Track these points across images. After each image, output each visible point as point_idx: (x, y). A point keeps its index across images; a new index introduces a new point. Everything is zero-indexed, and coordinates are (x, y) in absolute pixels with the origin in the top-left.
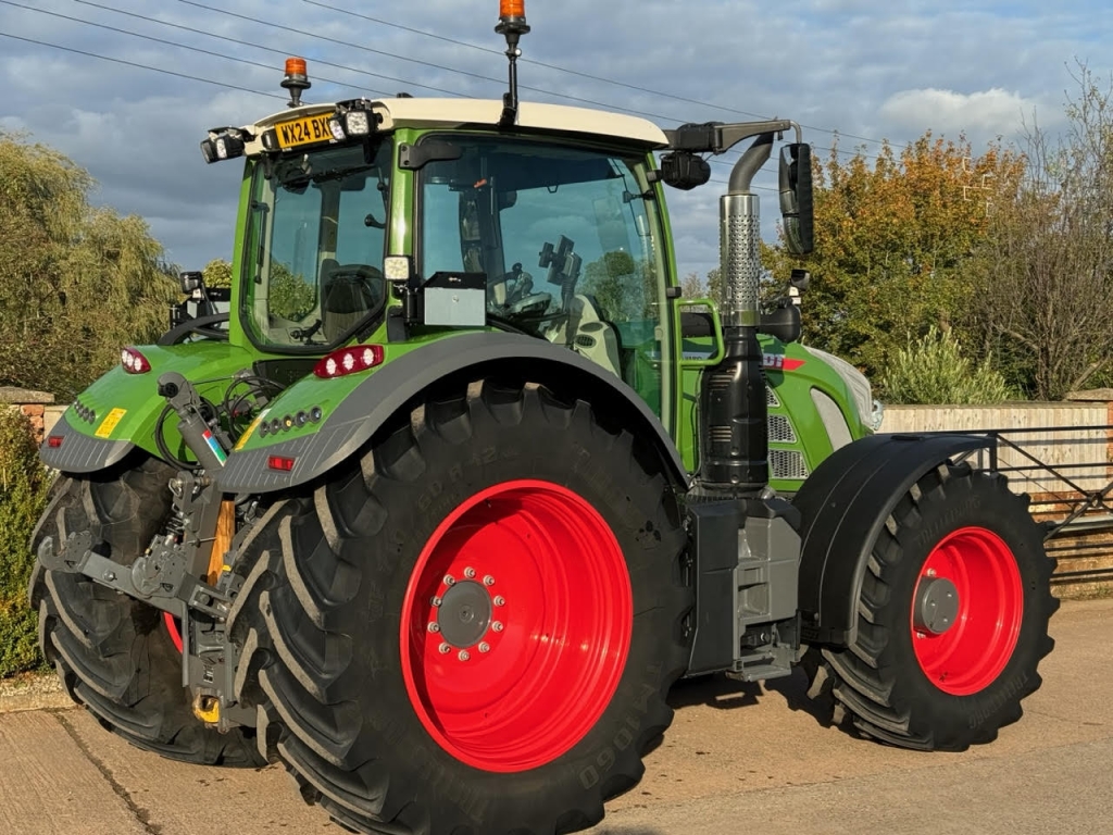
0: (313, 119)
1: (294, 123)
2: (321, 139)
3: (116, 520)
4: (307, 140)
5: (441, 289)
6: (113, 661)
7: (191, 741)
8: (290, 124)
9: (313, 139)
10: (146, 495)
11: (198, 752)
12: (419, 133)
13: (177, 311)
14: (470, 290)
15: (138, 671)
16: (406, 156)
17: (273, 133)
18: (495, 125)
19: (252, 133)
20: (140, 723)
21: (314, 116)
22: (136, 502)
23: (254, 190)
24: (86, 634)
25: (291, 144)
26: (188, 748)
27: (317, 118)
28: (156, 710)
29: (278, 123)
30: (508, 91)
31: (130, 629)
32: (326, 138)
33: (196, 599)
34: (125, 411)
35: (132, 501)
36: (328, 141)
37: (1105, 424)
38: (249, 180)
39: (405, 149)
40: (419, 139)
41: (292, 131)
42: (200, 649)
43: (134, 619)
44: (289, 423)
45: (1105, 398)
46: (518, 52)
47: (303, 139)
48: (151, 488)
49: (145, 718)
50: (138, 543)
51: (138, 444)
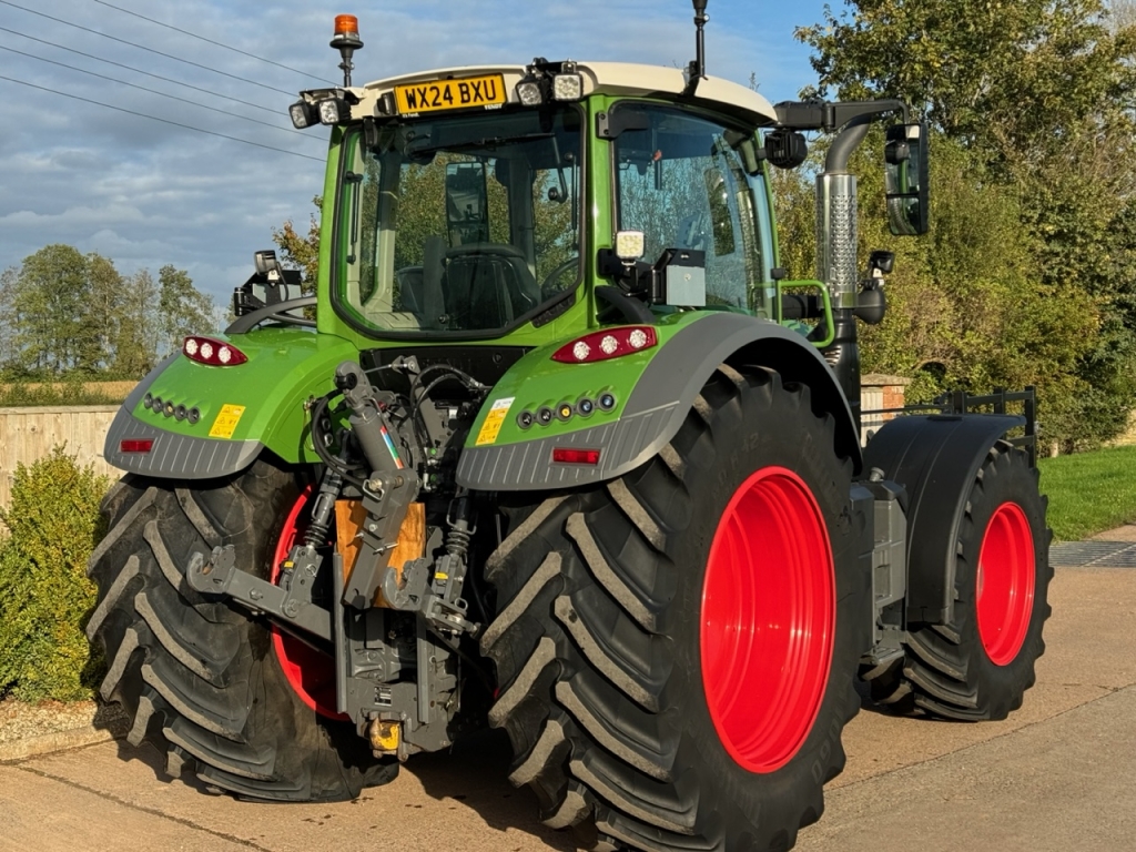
0: (461, 82)
1: (428, 86)
2: (471, 104)
3: (233, 531)
4: (446, 105)
5: (678, 267)
6: (230, 691)
7: (296, 777)
8: (422, 87)
9: (457, 103)
10: (258, 502)
11: (303, 789)
12: (611, 100)
13: (243, 295)
14: (696, 268)
15: (255, 701)
16: (604, 125)
17: (391, 96)
18: (678, 95)
19: (358, 96)
20: (250, 761)
21: (463, 78)
22: (249, 509)
23: (344, 160)
24: (204, 662)
25: (419, 109)
26: (293, 784)
27: (468, 82)
28: (268, 744)
29: (399, 86)
30: (695, 59)
31: (248, 655)
32: (479, 103)
33: (433, 611)
34: (243, 408)
35: (245, 510)
36: (483, 107)
37: (881, 408)
38: (337, 148)
39: (603, 117)
40: (611, 107)
41: (423, 95)
42: (358, 669)
43: (251, 642)
44: (566, 412)
45: (881, 383)
46: (706, 18)
47: (440, 104)
48: (263, 495)
49: (254, 753)
50: (253, 556)
51: (266, 444)
